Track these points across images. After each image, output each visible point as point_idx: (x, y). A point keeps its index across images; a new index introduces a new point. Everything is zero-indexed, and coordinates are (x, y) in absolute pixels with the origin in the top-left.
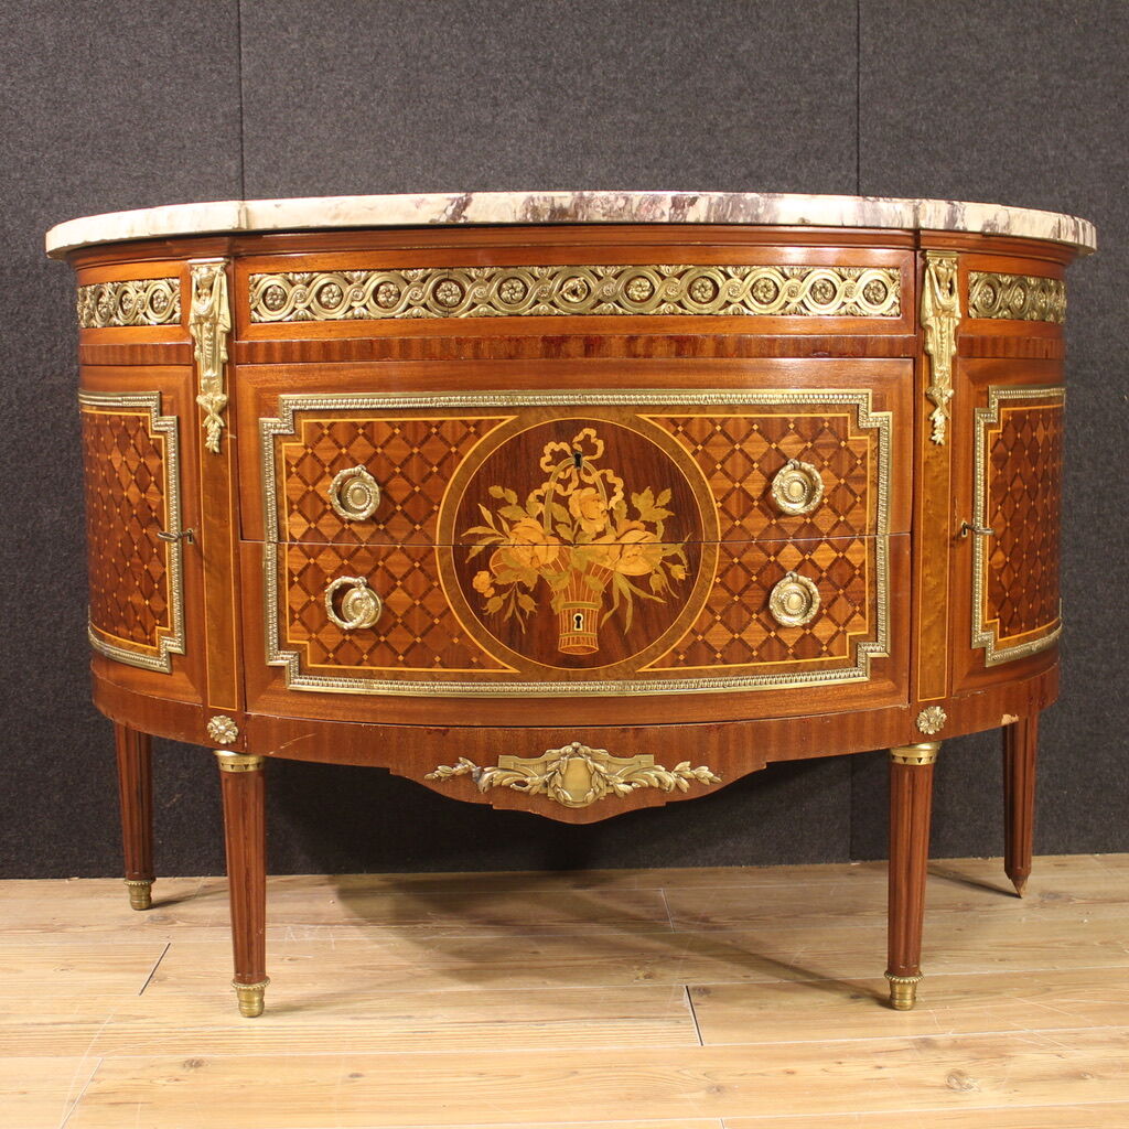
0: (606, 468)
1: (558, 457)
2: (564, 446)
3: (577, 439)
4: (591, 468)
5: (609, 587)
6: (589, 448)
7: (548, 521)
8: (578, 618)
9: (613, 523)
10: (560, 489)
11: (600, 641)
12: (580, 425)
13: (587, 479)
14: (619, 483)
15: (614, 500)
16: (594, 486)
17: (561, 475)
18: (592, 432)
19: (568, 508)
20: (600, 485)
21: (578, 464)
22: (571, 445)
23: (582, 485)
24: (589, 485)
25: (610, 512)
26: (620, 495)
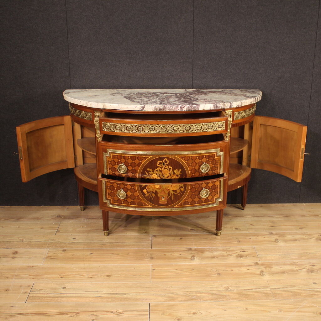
0: (169, 165)
1: (160, 163)
2: (161, 162)
3: (164, 160)
4: (166, 165)
5: (169, 192)
6: (166, 162)
7: (158, 175)
8: (163, 198)
9: (170, 175)
10: (160, 169)
11: (167, 202)
12: (164, 158)
13: (165, 167)
14: (171, 168)
15: (171, 171)
16: (167, 169)
17: (161, 167)
18: (167, 159)
19: (162, 172)
20: (168, 168)
21: (164, 164)
22: (162, 161)
23: (165, 168)
24: (166, 168)
25: (170, 173)
26: (172, 170)
